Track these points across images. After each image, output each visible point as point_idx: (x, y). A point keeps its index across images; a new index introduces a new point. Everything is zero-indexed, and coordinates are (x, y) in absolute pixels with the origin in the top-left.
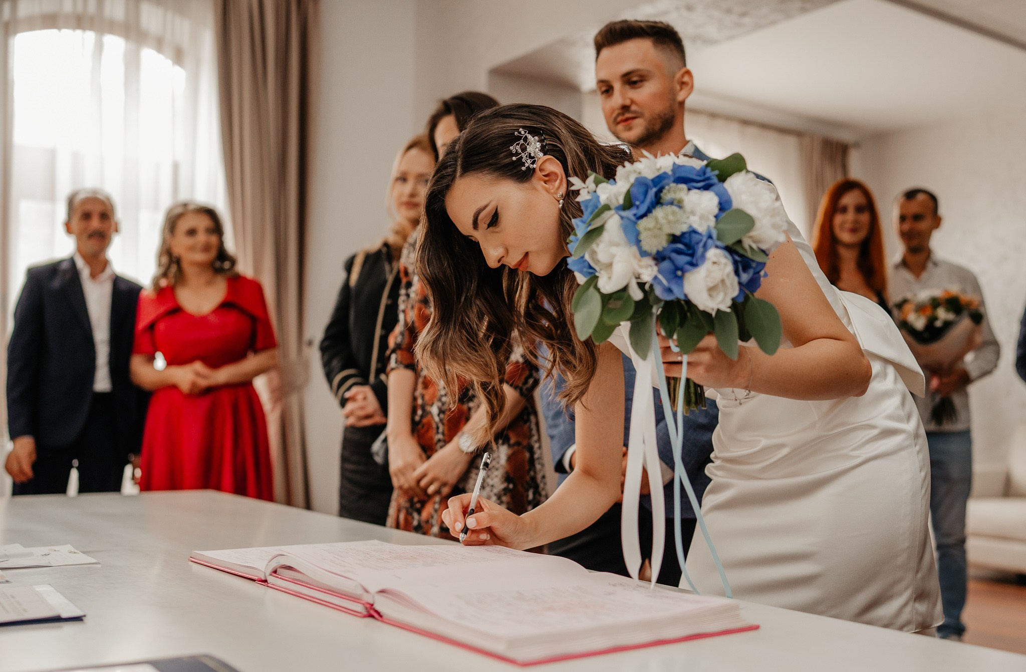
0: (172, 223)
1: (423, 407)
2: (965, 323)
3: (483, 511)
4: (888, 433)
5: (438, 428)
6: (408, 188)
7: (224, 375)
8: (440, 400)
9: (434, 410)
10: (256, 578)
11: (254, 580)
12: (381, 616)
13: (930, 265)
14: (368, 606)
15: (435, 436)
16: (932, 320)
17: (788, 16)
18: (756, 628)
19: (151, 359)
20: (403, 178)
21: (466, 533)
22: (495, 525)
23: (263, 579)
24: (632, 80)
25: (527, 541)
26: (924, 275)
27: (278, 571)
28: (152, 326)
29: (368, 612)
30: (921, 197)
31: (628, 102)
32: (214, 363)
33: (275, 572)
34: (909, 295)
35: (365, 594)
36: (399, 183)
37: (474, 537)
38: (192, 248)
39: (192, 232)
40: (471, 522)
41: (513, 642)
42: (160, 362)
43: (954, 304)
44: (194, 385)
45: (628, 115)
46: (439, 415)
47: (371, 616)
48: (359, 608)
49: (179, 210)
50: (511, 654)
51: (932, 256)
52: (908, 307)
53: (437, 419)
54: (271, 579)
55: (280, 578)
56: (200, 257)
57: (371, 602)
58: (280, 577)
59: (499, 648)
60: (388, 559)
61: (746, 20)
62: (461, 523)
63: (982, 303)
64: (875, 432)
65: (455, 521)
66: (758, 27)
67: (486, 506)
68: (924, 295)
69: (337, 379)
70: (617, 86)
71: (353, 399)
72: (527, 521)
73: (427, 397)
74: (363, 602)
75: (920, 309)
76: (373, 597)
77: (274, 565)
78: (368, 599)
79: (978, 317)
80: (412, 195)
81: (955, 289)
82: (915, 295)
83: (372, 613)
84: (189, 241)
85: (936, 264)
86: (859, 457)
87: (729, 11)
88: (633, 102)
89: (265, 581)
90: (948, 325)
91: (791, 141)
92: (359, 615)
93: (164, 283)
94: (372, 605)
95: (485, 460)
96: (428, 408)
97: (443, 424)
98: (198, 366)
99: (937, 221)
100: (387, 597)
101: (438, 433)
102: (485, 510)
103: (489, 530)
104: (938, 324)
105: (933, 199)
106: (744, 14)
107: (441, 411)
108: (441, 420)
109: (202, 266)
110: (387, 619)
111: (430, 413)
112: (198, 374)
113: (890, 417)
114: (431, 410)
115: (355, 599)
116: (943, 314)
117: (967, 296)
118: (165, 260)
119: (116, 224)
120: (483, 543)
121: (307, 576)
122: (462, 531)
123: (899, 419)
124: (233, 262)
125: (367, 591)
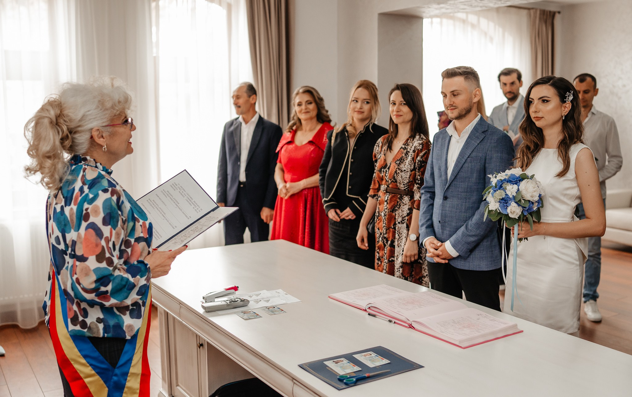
1: (379, 212)
5: (384, 221)
6: (358, 105)
8: (384, 211)
9: (383, 214)
11: (360, 309)
12: (414, 328)
18: (522, 331)
20: (356, 101)
23: (365, 309)
24: (454, 94)
31: (452, 103)
33: (369, 308)
38: (300, 112)
41: (460, 342)
45: (452, 108)
47: (410, 327)
53: (383, 218)
54: (368, 310)
55: (372, 310)
59: (457, 343)
70: (448, 95)
73: (380, 209)
76: (411, 322)
77: (370, 306)
78: (409, 323)
80: (361, 108)
83: (411, 327)
84: (299, 108)
88: (454, 102)
92: (405, 326)
99: (595, 91)
100: (417, 323)
101: (384, 223)
105: (594, 79)
107: (385, 215)
108: (385, 219)
110: (417, 329)
114: (381, 214)
115: (405, 322)
125: (409, 320)
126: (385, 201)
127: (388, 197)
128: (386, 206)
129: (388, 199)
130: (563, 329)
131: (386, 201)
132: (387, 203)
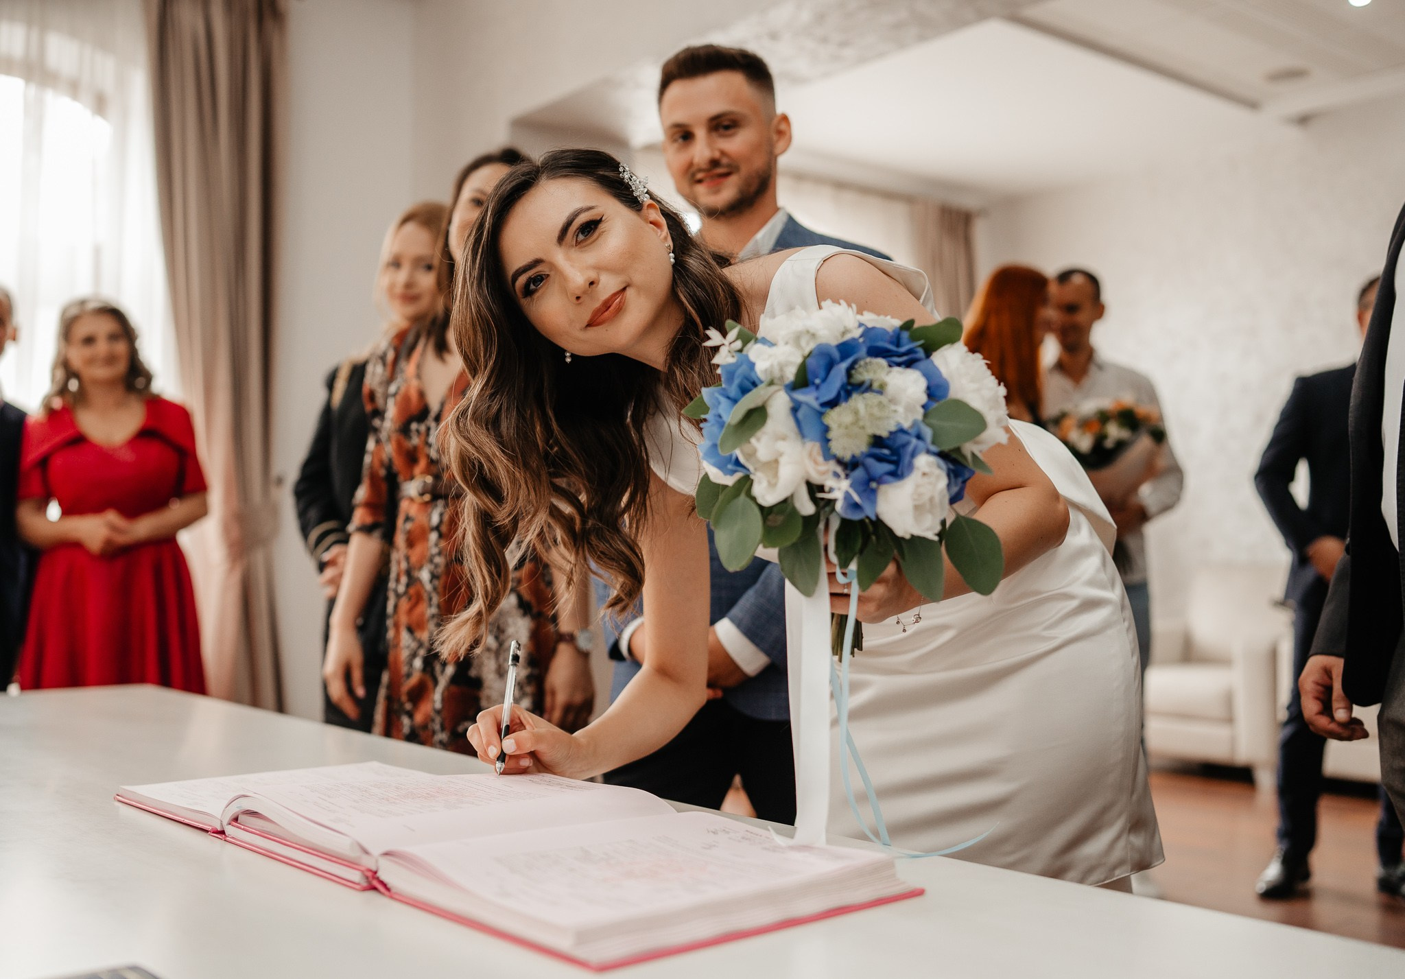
0: (68, 328)
1: (408, 573)
2: (1144, 443)
3: (525, 729)
4: (1090, 605)
5: (430, 599)
6: (402, 276)
7: (144, 527)
8: (431, 561)
9: (425, 576)
10: (209, 828)
11: (207, 831)
12: (388, 889)
13: (1093, 370)
14: (369, 874)
15: (426, 610)
16: (1100, 439)
17: (902, 45)
18: (920, 893)
19: (42, 507)
20: (396, 263)
21: (503, 761)
22: (542, 748)
23: (219, 829)
24: (722, 124)
25: (583, 771)
26: (1086, 382)
27: (239, 819)
28: (44, 462)
29: (369, 882)
30: (1078, 280)
31: (717, 155)
32: (132, 511)
33: (236, 819)
34: (1067, 407)
35: (365, 857)
36: (392, 269)
37: (512, 764)
38: (90, 361)
39: (89, 340)
40: (509, 745)
41: (583, 936)
42: (54, 511)
43: (1129, 418)
44: (108, 543)
45: (720, 170)
46: (431, 581)
47: (374, 888)
48: (356, 876)
49: (74, 311)
50: (581, 953)
51: (1095, 355)
52: (1069, 423)
53: (428, 587)
54: (230, 830)
55: (244, 829)
56: (101, 372)
57: (374, 869)
58: (243, 827)
59: (564, 944)
60: (395, 799)
61: (848, 52)
62: (495, 746)
63: (1161, 418)
64: (1074, 603)
65: (489, 744)
66: (862, 60)
67: (528, 723)
68: (1089, 406)
69: (314, 534)
70: (700, 133)
71: (332, 563)
72: (583, 741)
73: (414, 559)
74: (363, 869)
75: (1084, 424)
76: (377, 861)
77: (234, 809)
78: (369, 863)
79: (1159, 436)
80: (409, 285)
81: (1128, 399)
82: (1076, 406)
83: (374, 884)
84: (87, 352)
85: (1100, 367)
86: (1055, 638)
87: (824, 40)
88: (723, 153)
89: (222, 832)
90: (1121, 445)
91: (900, 209)
92: (357, 887)
93: (57, 403)
94: (375, 873)
95: (514, 651)
96: (416, 574)
97: (438, 593)
98: (112, 517)
99: (1098, 309)
100: (396, 863)
101: (430, 605)
102: (527, 727)
103: (533, 755)
104: (1109, 444)
105: (1093, 281)
106: (844, 44)
107: (434, 576)
108: (435, 589)
109: (110, 383)
110: (396, 893)
111: (419, 581)
112: (114, 528)
113: (1091, 583)
114: (419, 576)
115: (350, 864)
116: (1114, 432)
117: (1143, 409)
118: (60, 374)
119: (15, 330)
120: (524, 771)
121: (281, 827)
122: (498, 759)
123: (1102, 586)
124: (148, 378)
125: (366, 852)
126: (433, 529)
127: (441, 515)
128: (436, 545)
129: (441, 522)
130: (1072, 874)
131: (437, 528)
132: (441, 536)
